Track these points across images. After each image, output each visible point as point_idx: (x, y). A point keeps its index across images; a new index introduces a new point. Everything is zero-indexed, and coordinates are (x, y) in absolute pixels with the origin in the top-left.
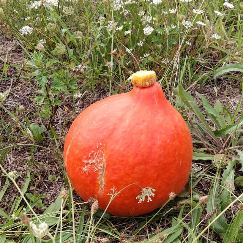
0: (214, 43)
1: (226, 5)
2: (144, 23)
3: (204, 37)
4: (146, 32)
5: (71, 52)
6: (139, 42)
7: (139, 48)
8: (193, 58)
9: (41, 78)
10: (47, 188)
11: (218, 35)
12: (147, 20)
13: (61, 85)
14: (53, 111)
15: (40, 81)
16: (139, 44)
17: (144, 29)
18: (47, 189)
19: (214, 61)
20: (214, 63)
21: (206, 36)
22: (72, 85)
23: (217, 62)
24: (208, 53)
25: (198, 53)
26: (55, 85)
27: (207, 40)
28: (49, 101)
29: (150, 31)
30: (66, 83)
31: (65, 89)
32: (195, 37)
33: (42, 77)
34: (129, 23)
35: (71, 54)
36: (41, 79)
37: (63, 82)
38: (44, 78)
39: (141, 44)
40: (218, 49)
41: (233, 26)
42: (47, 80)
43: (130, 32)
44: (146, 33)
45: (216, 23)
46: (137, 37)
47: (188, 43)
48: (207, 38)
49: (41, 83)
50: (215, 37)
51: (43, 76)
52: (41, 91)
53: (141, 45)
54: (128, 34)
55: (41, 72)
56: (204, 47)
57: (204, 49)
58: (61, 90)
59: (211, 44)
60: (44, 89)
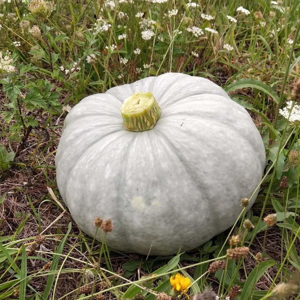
0: (224, 58)
1: (241, 11)
2: (142, 26)
3: (212, 49)
4: (144, 36)
5: (55, 57)
6: (135, 49)
7: (136, 57)
8: (199, 72)
9: (11, 88)
10: (11, 229)
11: (230, 46)
12: (146, 24)
13: (38, 99)
14: (25, 132)
15: (10, 91)
16: (135, 52)
17: (143, 33)
18: (12, 231)
19: (223, 79)
20: (223, 81)
21: (215, 49)
22: (52, 99)
23: (227, 80)
24: (215, 69)
25: (205, 68)
26: (30, 98)
27: (215, 54)
28: (20, 119)
29: (150, 35)
30: (45, 97)
31: (43, 105)
32: (203, 49)
33: (13, 86)
34: (125, 27)
35: (55, 59)
36: (13, 89)
37: (42, 94)
38: (16, 87)
39: (138, 52)
40: (228, 64)
41: (245, 39)
42: (19, 90)
43: (124, 36)
44: (145, 38)
45: (226, 36)
46: (133, 44)
47: (195, 54)
48: (216, 51)
49: (12, 95)
50: (227, 48)
51: (15, 85)
52: (12, 105)
53: (137, 54)
54: (122, 38)
55: (13, 79)
56: (212, 61)
57: (212, 64)
58: (37, 105)
59: (220, 58)
60: (15, 102)
